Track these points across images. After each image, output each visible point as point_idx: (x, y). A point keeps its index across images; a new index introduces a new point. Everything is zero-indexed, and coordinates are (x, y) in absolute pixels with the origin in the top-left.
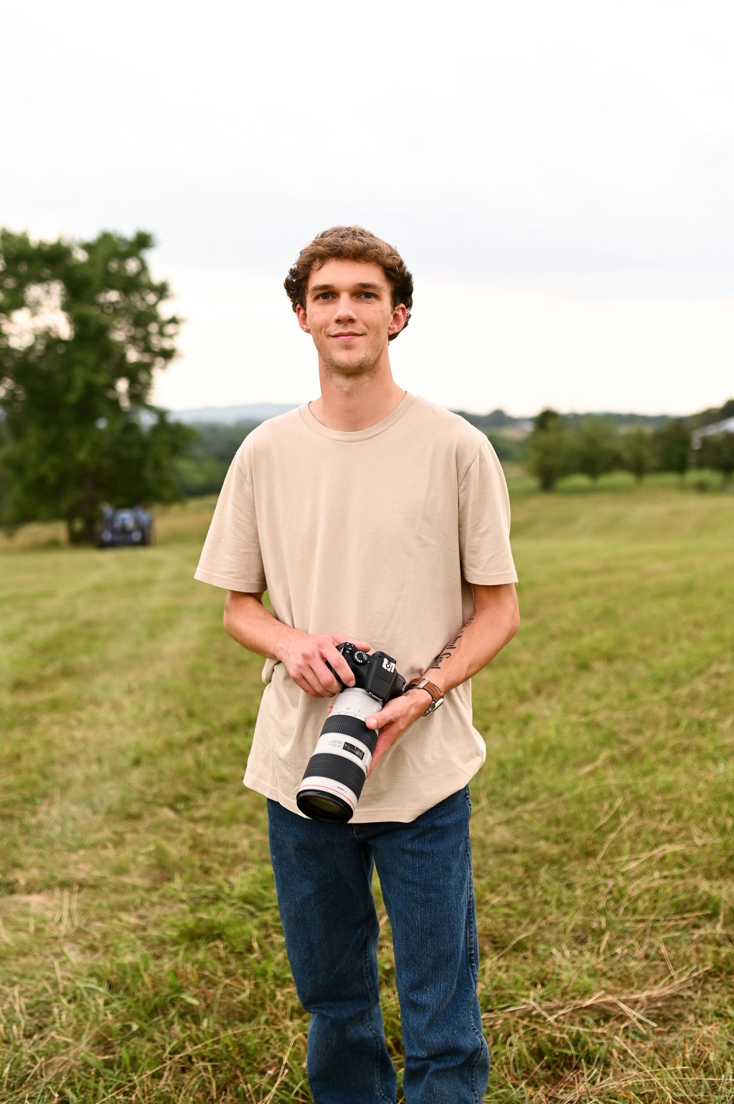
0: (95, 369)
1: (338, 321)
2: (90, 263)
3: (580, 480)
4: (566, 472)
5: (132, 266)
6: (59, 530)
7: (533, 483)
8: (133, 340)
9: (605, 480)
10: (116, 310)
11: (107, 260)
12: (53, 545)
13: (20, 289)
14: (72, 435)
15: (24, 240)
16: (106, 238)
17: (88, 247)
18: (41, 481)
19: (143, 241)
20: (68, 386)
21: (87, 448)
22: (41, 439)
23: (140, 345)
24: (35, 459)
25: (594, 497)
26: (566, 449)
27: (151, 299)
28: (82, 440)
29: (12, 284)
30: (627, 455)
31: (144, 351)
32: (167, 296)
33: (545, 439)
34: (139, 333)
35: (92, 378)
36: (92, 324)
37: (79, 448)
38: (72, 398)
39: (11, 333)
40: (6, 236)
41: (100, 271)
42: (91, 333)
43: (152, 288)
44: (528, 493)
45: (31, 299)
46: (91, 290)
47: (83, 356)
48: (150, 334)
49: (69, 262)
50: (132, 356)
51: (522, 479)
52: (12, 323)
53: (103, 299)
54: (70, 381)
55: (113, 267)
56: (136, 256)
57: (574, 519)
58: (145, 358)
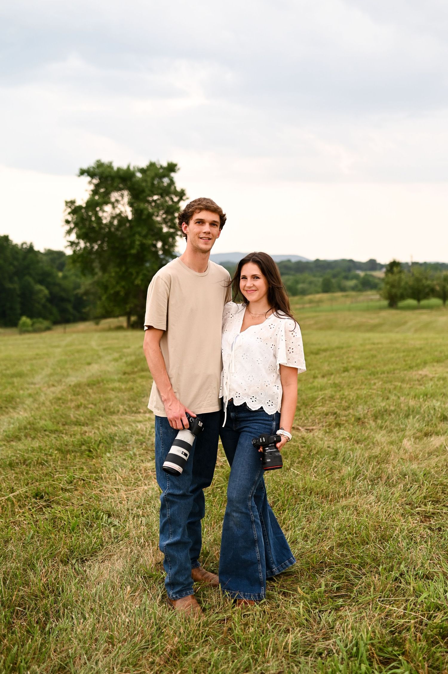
0: (145, 237)
1: (205, 233)
2: (144, 180)
3: (412, 302)
4: (403, 297)
5: (166, 181)
6: (123, 321)
7: (385, 303)
8: (165, 221)
9: (424, 302)
10: (158, 206)
11: (153, 179)
12: (119, 328)
13: (107, 194)
14: (133, 271)
15: (110, 166)
16: (152, 165)
17: (142, 171)
18: (117, 293)
19: (172, 168)
20: (132, 246)
21: (140, 277)
22: (117, 273)
23: (169, 224)
24: (114, 282)
25: (418, 312)
26: (403, 284)
27: (176, 199)
28: (138, 273)
29: (102, 190)
30: (438, 288)
31: (170, 227)
32: (184, 198)
33: (391, 278)
34: (169, 217)
35: (144, 241)
36: (145, 212)
37: (136, 278)
38: (134, 251)
39: (103, 216)
40: (100, 165)
41: (149, 184)
42: (144, 217)
43: (176, 193)
44: (381, 308)
45: (113, 200)
46: (144, 195)
47: (139, 229)
48: (175, 218)
49: (134, 180)
50: (165, 230)
51: (379, 300)
52: (104, 211)
53: (150, 199)
54: (133, 242)
55: (156, 182)
56: (168, 176)
57: (405, 323)
58: (172, 230)
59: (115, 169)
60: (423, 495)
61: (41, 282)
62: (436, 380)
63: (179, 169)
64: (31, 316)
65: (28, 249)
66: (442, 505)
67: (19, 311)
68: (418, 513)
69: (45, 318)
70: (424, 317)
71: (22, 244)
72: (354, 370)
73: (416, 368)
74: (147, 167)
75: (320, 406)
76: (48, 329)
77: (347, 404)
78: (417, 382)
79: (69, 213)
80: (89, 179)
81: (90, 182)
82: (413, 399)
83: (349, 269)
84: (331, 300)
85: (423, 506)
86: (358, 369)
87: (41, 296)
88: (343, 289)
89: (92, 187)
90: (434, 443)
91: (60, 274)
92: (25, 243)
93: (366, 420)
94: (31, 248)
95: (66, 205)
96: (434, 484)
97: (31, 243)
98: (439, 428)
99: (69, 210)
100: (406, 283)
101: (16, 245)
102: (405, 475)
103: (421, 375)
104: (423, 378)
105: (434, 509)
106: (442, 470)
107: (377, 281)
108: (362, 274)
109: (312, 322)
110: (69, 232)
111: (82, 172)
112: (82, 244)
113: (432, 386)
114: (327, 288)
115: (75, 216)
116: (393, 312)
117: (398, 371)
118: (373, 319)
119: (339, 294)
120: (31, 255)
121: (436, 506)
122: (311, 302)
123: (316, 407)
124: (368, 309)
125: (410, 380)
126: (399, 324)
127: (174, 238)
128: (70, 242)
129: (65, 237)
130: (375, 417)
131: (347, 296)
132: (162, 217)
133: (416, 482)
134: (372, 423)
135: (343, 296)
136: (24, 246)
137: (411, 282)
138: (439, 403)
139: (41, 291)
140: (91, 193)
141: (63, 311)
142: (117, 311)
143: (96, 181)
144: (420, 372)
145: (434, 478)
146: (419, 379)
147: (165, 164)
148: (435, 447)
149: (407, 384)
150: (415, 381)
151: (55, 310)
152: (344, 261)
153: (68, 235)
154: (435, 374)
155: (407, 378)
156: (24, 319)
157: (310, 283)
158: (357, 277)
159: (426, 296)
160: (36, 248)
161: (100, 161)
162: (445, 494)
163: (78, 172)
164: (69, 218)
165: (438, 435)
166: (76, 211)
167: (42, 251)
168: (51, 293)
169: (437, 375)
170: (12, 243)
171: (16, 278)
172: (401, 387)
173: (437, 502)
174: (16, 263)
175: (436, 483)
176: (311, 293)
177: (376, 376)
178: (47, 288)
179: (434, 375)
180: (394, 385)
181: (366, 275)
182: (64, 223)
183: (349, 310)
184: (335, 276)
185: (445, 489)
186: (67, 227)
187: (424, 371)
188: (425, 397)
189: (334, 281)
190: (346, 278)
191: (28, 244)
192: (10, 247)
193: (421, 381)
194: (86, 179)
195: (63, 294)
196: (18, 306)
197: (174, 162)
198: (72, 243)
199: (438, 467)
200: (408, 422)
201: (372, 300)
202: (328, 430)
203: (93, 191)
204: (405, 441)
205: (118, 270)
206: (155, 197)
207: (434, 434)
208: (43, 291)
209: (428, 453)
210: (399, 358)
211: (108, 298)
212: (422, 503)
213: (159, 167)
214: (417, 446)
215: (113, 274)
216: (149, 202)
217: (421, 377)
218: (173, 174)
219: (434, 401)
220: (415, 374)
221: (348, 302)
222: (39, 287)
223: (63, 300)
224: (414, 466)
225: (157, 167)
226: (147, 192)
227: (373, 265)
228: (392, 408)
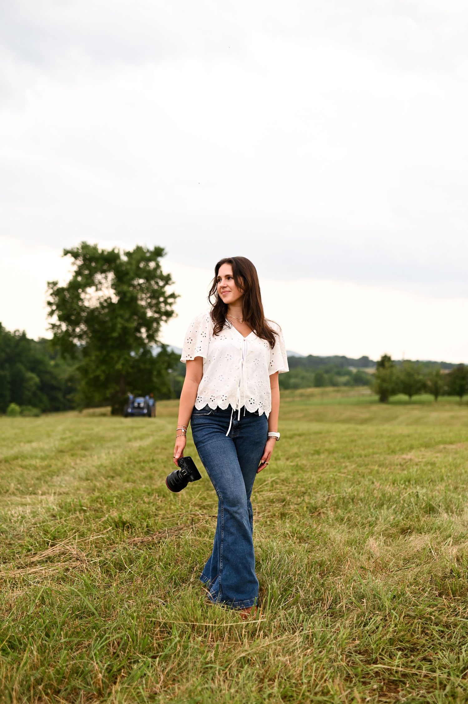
0: (129, 320)
2: (129, 263)
3: (403, 397)
4: (394, 392)
5: (152, 265)
6: (109, 409)
7: (376, 397)
8: (150, 306)
9: (415, 398)
10: (141, 288)
11: (139, 262)
12: (104, 415)
13: (92, 275)
14: (114, 355)
15: (95, 249)
16: (139, 249)
17: (128, 254)
18: (97, 378)
19: (158, 252)
20: (113, 329)
21: (122, 361)
22: (97, 357)
23: (154, 309)
24: (94, 367)
25: (409, 407)
26: (394, 378)
27: (161, 283)
28: (119, 357)
29: (87, 272)
30: (429, 383)
31: (156, 312)
32: (170, 282)
33: (383, 372)
34: (154, 302)
35: (126, 325)
36: (129, 295)
37: (117, 362)
38: (115, 335)
39: (85, 298)
40: (85, 246)
41: (134, 267)
42: (127, 300)
43: (162, 278)
44: (372, 403)
45: (96, 281)
46: (129, 277)
47: (122, 312)
48: (160, 302)
49: (118, 262)
50: (149, 314)
51: (371, 395)
52: (86, 293)
53: (135, 282)
54: (114, 325)
55: (142, 265)
56: (155, 260)
57: (396, 418)
58: (156, 315)
59: (100, 251)
60: (388, 637)
61: (32, 370)
62: (422, 464)
63: (166, 254)
64: (20, 404)
65: (20, 336)
66: (421, 656)
67: (8, 398)
68: (377, 674)
69: (35, 406)
70: (416, 412)
71: (15, 332)
72: (326, 454)
73: (400, 452)
74: (134, 251)
75: (267, 491)
76: (37, 416)
77: (303, 489)
78: (399, 467)
79: (51, 295)
80: (73, 259)
81: (74, 264)
82: (391, 486)
83: (342, 365)
84: (322, 394)
85: (387, 660)
86: (331, 452)
87: (31, 383)
88: (334, 384)
89: (75, 268)
90: (413, 544)
91: (52, 363)
92: (18, 331)
93: (324, 510)
94: (24, 335)
95: (48, 286)
96: (408, 615)
97: (24, 331)
98: (422, 523)
99: (51, 291)
100: (398, 378)
101: (9, 332)
102: (363, 597)
103: (405, 459)
104: (406, 462)
105: (405, 666)
106: (423, 590)
107: (369, 377)
108: (354, 370)
109: (301, 415)
110: (51, 313)
111: (66, 253)
112: (64, 327)
113: (417, 471)
114: (319, 382)
115: (57, 299)
116: (384, 406)
117: (378, 455)
118: (364, 414)
119: (330, 389)
120: (23, 343)
121: (410, 659)
122: (302, 395)
123: (262, 491)
124: (358, 404)
125: (391, 464)
126: (389, 419)
127: (158, 323)
128: (52, 324)
129: (47, 319)
130: (336, 506)
131: (338, 391)
132: (146, 300)
133: (379, 609)
134: (331, 514)
135: (334, 391)
136: (17, 334)
137: (402, 377)
138: (424, 490)
139: (31, 379)
140: (74, 274)
141: (53, 399)
142: (97, 397)
143: (80, 262)
144: (404, 456)
145: (410, 603)
146: (402, 463)
147: (152, 249)
148: (415, 550)
149: (386, 468)
150: (397, 465)
151: (45, 398)
152: (336, 357)
153: (50, 316)
154: (422, 458)
155: (387, 462)
156: (13, 406)
157: (303, 378)
158: (349, 373)
159: (418, 391)
160: (29, 336)
161: (85, 242)
162: (427, 634)
163: (62, 253)
164: (51, 300)
165: (421, 533)
166: (58, 293)
167: (36, 339)
168: (42, 381)
169: (424, 460)
170: (4, 330)
171: (7, 365)
172: (378, 472)
173: (412, 650)
174: (8, 350)
175: (412, 614)
176: (303, 387)
177: (352, 460)
178: (39, 376)
179: (420, 460)
180: (370, 469)
181: (358, 372)
182: (46, 304)
183: (340, 404)
184: (327, 372)
185: (426, 626)
186: (49, 309)
187: (409, 456)
188: (407, 483)
189: (326, 376)
190: (339, 374)
191: (21, 331)
192: (3, 334)
193: (403, 466)
194: (70, 259)
195: (54, 382)
196: (8, 393)
197: (162, 246)
198: (54, 326)
199: (417, 584)
200: (380, 513)
201: (363, 395)
202: (268, 523)
203: (76, 272)
204: (371, 541)
205: (98, 353)
206: (141, 281)
207: (415, 530)
208: (34, 378)
209: (405, 559)
210: (382, 443)
211: (88, 383)
212: (386, 652)
213: (145, 251)
214: (389, 548)
215: (93, 358)
216: (134, 286)
217: (404, 461)
218: (160, 259)
219: (418, 488)
220: (397, 458)
221: (339, 396)
222: (30, 375)
223: (53, 388)
224: (378, 582)
225: (143, 251)
226: (132, 274)
227: (365, 361)
228: (362, 495)
